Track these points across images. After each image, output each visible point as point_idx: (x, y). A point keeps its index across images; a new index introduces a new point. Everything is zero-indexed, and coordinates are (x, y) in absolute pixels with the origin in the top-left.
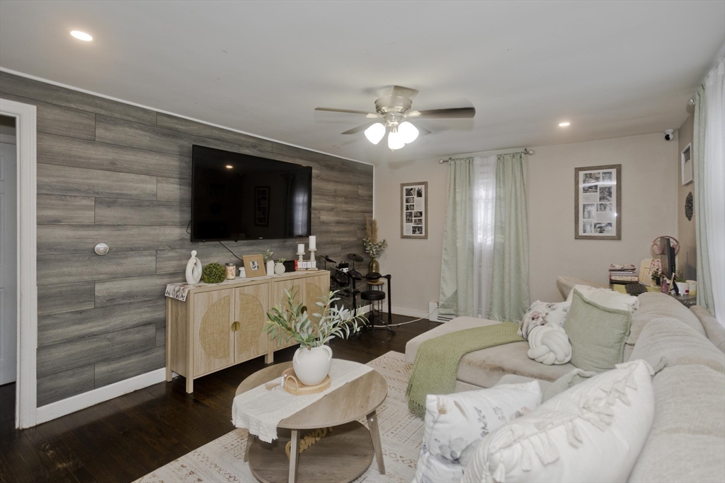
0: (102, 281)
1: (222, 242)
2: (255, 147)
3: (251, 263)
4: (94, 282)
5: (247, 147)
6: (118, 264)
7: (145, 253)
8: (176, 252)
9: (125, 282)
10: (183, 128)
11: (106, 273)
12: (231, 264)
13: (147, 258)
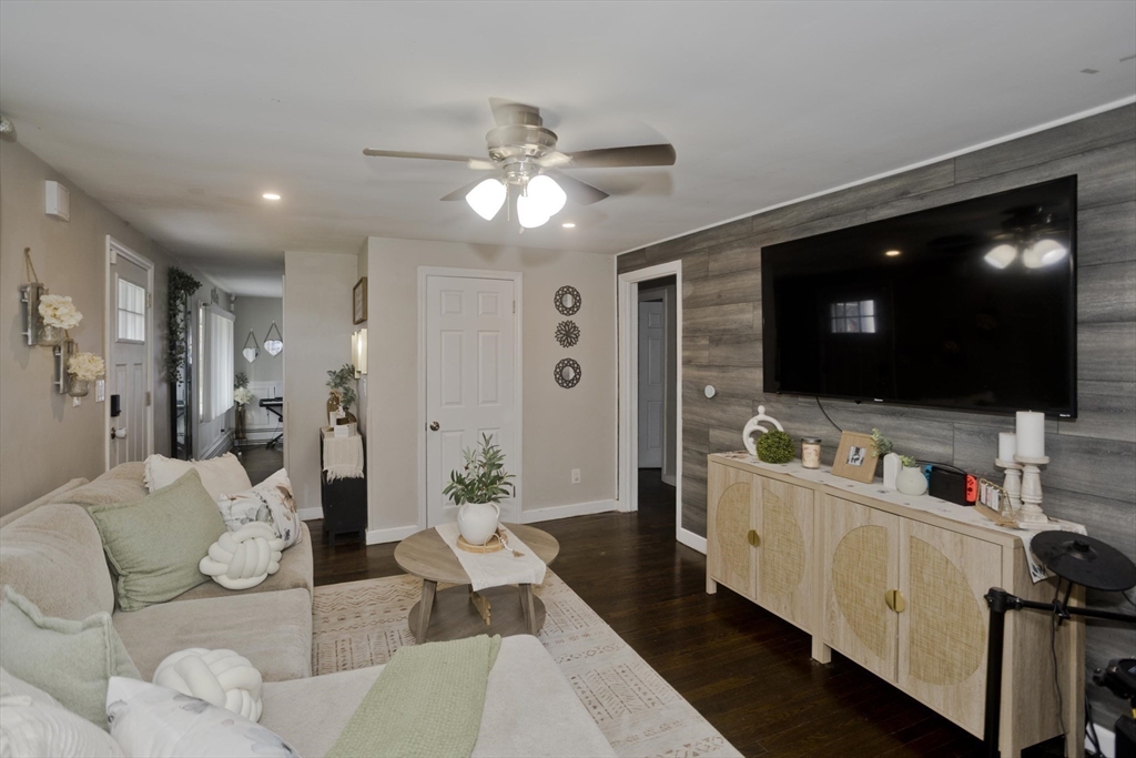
0: (714, 427)
1: (821, 401)
2: (903, 194)
3: (853, 450)
4: (709, 426)
5: (886, 203)
6: (724, 411)
7: (744, 401)
8: (772, 407)
9: (727, 433)
10: (779, 222)
11: (715, 419)
12: (812, 441)
13: (744, 409)
